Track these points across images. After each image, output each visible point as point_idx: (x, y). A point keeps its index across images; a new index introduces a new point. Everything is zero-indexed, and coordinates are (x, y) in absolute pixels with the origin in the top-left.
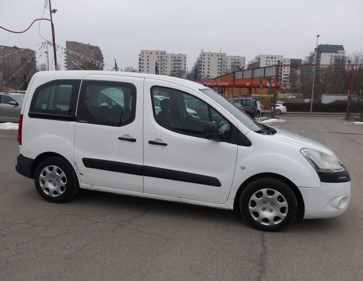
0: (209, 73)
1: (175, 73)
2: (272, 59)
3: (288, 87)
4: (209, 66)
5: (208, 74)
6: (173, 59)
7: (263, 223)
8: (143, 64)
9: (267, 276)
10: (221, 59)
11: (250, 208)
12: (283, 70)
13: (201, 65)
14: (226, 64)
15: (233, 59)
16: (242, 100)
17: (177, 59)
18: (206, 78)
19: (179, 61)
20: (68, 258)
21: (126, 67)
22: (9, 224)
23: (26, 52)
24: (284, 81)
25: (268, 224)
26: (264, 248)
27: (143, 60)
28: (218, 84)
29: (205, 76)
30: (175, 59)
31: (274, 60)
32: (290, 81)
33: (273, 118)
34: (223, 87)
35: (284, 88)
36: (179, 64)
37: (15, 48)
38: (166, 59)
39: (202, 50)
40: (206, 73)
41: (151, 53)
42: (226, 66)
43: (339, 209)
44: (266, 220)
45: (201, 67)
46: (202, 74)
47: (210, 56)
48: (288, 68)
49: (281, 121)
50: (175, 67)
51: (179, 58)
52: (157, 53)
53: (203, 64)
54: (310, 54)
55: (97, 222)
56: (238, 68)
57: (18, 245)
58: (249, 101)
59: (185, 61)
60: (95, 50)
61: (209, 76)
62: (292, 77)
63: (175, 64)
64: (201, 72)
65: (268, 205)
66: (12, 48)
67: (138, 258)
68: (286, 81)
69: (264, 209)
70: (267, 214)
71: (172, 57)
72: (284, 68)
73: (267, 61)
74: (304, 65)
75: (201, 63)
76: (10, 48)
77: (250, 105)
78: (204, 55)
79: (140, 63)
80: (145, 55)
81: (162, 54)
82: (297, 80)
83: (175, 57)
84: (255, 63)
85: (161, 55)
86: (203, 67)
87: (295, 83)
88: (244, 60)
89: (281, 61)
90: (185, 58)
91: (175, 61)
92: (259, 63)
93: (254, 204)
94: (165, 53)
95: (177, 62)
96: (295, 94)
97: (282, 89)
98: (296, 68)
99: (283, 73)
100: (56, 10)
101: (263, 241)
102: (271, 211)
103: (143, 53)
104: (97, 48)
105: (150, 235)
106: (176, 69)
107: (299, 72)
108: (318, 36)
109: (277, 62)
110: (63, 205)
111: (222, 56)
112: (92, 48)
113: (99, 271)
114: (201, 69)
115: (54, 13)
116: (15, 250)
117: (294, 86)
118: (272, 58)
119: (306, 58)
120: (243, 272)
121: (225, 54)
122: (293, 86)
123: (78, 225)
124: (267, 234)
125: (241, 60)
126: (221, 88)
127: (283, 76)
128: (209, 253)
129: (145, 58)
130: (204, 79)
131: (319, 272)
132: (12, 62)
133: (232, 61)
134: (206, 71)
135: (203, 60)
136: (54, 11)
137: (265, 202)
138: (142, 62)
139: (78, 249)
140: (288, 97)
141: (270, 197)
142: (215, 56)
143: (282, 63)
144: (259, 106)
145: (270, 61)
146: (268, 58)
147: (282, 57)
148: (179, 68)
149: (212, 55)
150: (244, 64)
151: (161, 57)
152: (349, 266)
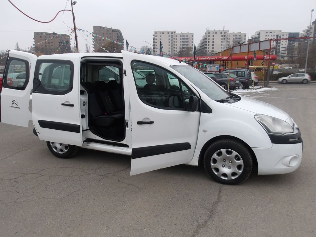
0: (213, 48)
1: (183, 49)
2: (271, 34)
3: (286, 58)
4: (213, 42)
5: (213, 50)
6: (181, 38)
7: (222, 178)
8: (156, 42)
9: (213, 221)
10: (224, 36)
11: (212, 164)
12: (281, 43)
13: (206, 42)
14: (228, 40)
15: (235, 35)
16: (237, 72)
17: (185, 37)
18: (211, 53)
19: (187, 39)
20: (60, 201)
21: (142, 46)
22: (24, 174)
23: (63, 36)
24: (282, 53)
25: (226, 179)
26: (219, 198)
27: (156, 39)
28: (220, 58)
29: (210, 51)
30: (184, 37)
31: (273, 34)
32: (288, 53)
33: (266, 87)
34: (223, 60)
35: (282, 59)
36: (187, 42)
37: (54, 34)
38: (176, 38)
39: (207, 29)
40: (211, 49)
41: (163, 33)
42: (229, 42)
43: (289, 166)
44: (225, 175)
45: (206, 43)
46: (207, 49)
47: (214, 33)
48: (286, 41)
49: (274, 89)
50: (184, 45)
51: (187, 36)
52: (168, 33)
53: (208, 41)
54: (308, 27)
55: (90, 174)
56: (239, 43)
57: (27, 190)
58: (243, 72)
59: (192, 39)
60: (117, 32)
61: (213, 51)
62: (290, 49)
63: (183, 42)
64: (206, 48)
65: (227, 162)
66: (52, 34)
67: (113, 202)
68: (284, 53)
69: (223, 166)
70: (226, 170)
71: (181, 36)
72: (283, 42)
73: (266, 36)
74: (301, 38)
75: (206, 40)
76: (50, 34)
77: (244, 76)
78: (209, 33)
79: (154, 42)
80: (158, 35)
81: (172, 33)
82: (294, 52)
83: (184, 36)
84: (255, 38)
85: (172, 35)
86: (208, 44)
87: (292, 55)
88: (245, 36)
89: (279, 36)
90: (192, 36)
91: (184, 39)
92: (259, 38)
93: (215, 161)
94: (175, 33)
95: (185, 40)
96: (292, 65)
97: (280, 61)
98: (294, 41)
99: (281, 46)
100: (76, 2)
101: (220, 192)
102: (229, 167)
103: (156, 33)
104: (119, 31)
105: (127, 185)
106: (185, 46)
107: (296, 44)
108: (313, 10)
109: (276, 36)
110: (67, 160)
111: (225, 33)
112: (114, 31)
113: (80, 211)
114: (206, 45)
115: (75, 4)
116: (23, 194)
117: (292, 57)
118: (271, 32)
119: (304, 31)
120: (194, 216)
121: (228, 31)
122: (290, 58)
123: (75, 176)
124: (226, 187)
125: (242, 36)
126: (222, 62)
127: (281, 49)
128: (170, 201)
129: (158, 38)
130: (209, 54)
131: (259, 219)
132: (52, 46)
133: (234, 37)
134: (211, 47)
135: (208, 38)
136: (75, 3)
137: (224, 160)
138: (155, 41)
139: (69, 194)
140: (286, 68)
141: (228, 156)
142: (219, 33)
143: (280, 37)
144: (253, 76)
145: (269, 36)
146: (267, 32)
147: (281, 31)
148: (187, 45)
149: (216, 33)
150: (245, 39)
151: (172, 36)
152: (288, 215)
